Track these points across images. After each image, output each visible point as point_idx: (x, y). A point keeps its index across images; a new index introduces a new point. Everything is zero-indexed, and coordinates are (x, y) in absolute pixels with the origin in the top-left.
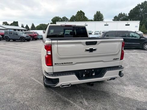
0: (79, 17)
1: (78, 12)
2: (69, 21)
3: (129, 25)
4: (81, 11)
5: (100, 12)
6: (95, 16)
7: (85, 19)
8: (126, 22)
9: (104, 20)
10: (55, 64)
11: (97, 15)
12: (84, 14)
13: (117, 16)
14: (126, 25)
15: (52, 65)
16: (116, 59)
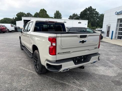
0: (42, 14)
1: (41, 10)
2: (33, 17)
3: (81, 23)
4: (43, 9)
5: (59, 11)
6: (55, 14)
7: (47, 16)
8: (78, 21)
9: (62, 18)
10: (58, 53)
11: (56, 14)
12: (46, 12)
13: (72, 16)
14: (79, 23)
15: (56, 55)
16: (96, 48)
